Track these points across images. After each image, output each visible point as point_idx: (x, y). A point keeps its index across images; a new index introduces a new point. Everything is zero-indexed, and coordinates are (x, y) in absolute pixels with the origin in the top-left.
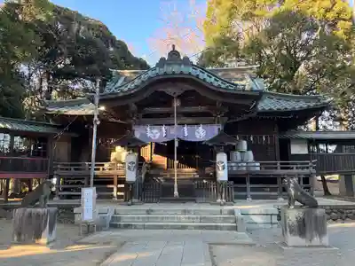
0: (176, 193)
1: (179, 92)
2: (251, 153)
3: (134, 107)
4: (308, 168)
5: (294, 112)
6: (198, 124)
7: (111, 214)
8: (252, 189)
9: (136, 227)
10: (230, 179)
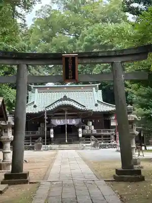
0: (66, 141)
4: (112, 132)
6: (73, 119)
9: (56, 149)
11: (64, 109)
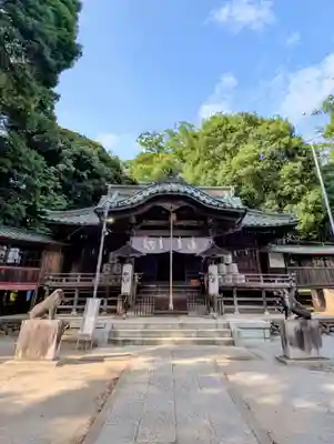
0: (171, 305)
1: (176, 207)
2: (235, 265)
3: (134, 220)
4: (288, 281)
5: (271, 228)
6: (190, 237)
7: (108, 329)
8: (239, 303)
9: (134, 342)
10: (220, 291)
11: (167, 205)
